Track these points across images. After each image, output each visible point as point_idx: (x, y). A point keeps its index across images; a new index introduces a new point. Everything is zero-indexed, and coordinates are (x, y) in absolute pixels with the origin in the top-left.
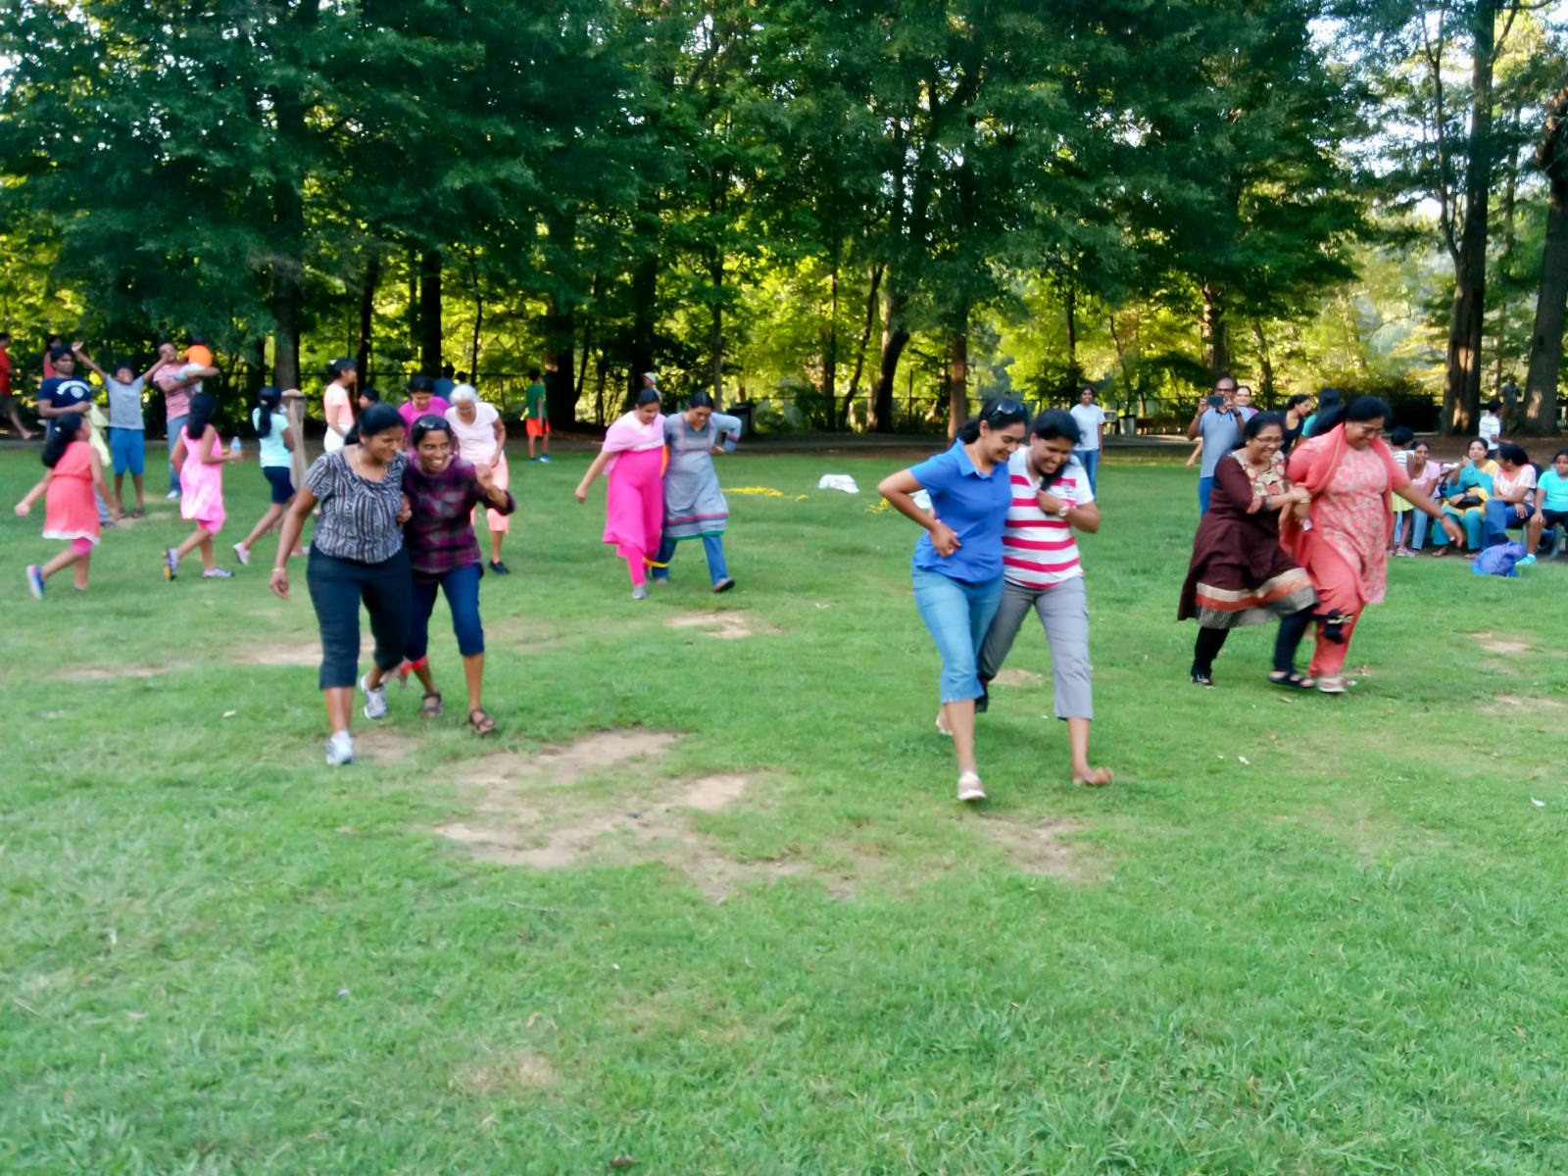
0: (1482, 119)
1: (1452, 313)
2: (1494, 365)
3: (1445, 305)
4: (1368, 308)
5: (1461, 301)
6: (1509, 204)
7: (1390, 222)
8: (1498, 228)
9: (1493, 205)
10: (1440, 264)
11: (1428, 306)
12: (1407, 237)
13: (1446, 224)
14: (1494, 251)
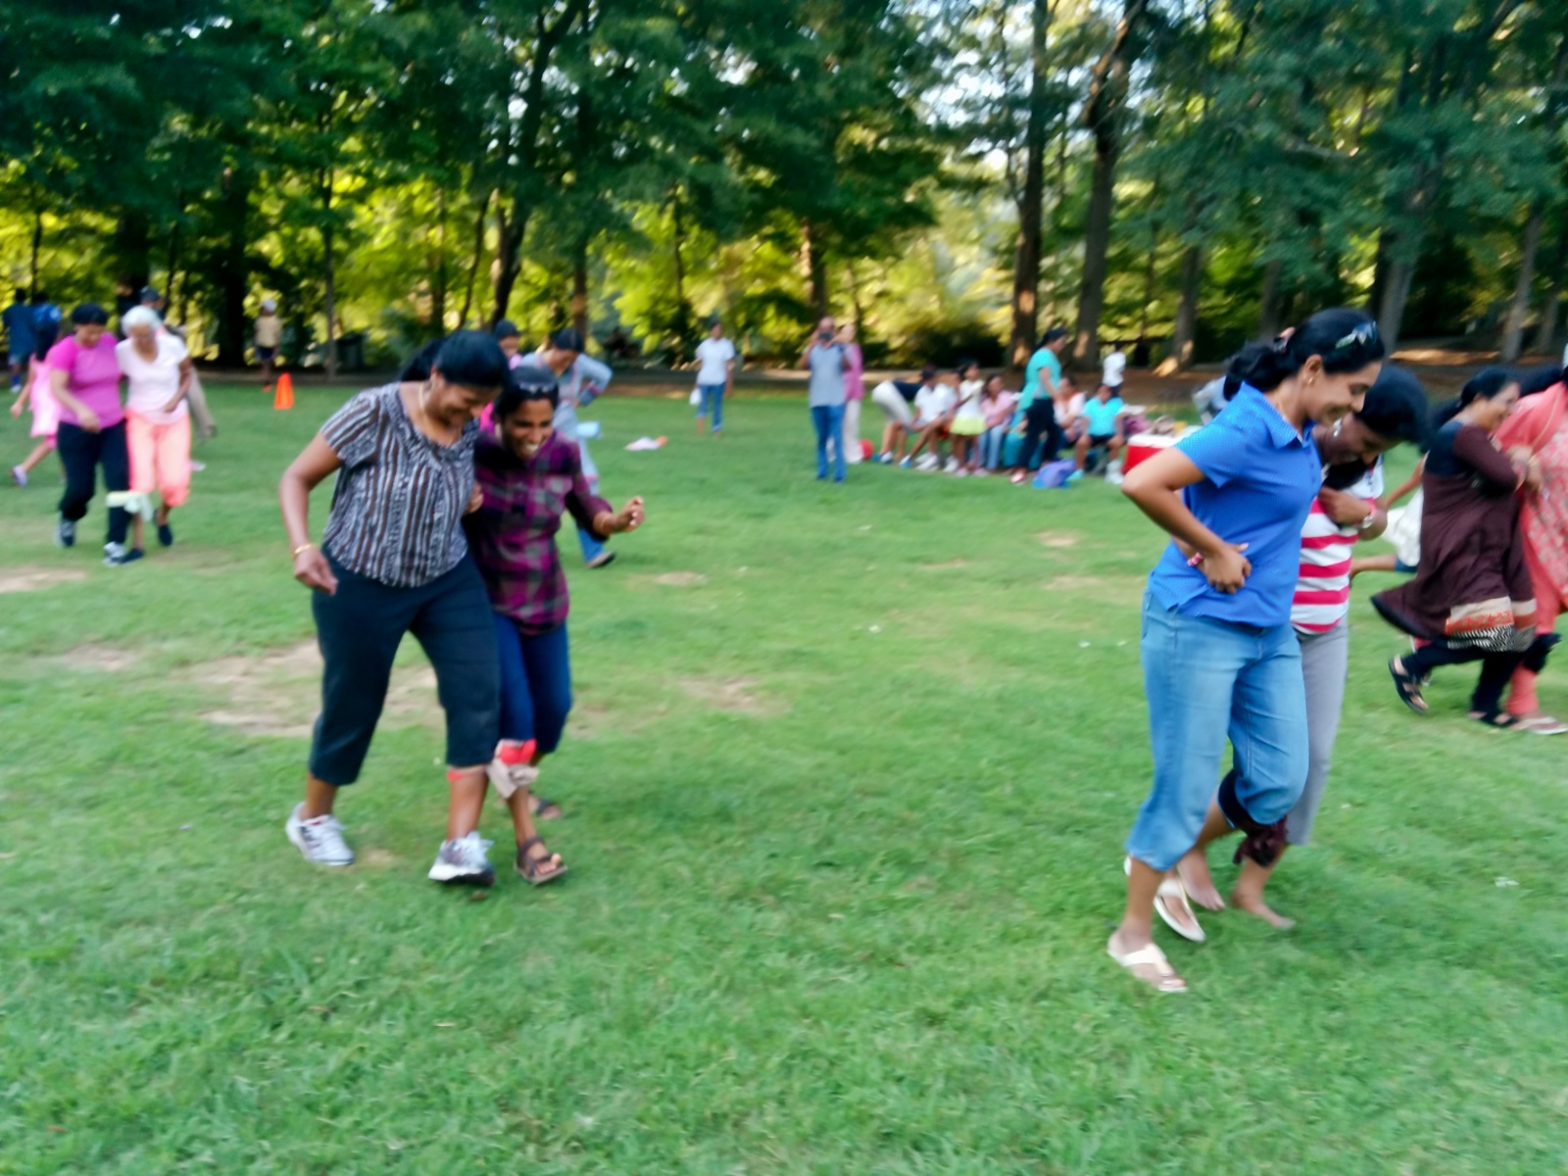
0: (1039, 79)
1: (1016, 258)
2: (1049, 308)
3: (1009, 251)
4: (945, 251)
5: (1024, 247)
6: (1062, 160)
7: (963, 171)
8: (1052, 182)
9: (1049, 159)
10: (1004, 212)
11: (995, 251)
12: (977, 186)
13: (1010, 176)
14: (1050, 202)
